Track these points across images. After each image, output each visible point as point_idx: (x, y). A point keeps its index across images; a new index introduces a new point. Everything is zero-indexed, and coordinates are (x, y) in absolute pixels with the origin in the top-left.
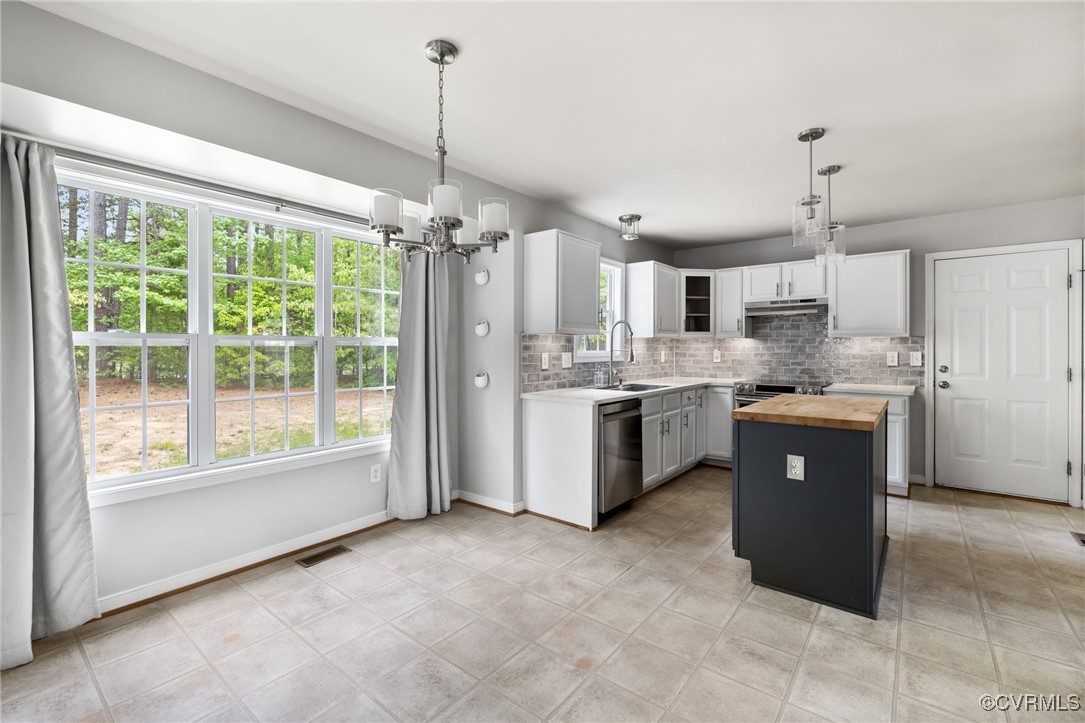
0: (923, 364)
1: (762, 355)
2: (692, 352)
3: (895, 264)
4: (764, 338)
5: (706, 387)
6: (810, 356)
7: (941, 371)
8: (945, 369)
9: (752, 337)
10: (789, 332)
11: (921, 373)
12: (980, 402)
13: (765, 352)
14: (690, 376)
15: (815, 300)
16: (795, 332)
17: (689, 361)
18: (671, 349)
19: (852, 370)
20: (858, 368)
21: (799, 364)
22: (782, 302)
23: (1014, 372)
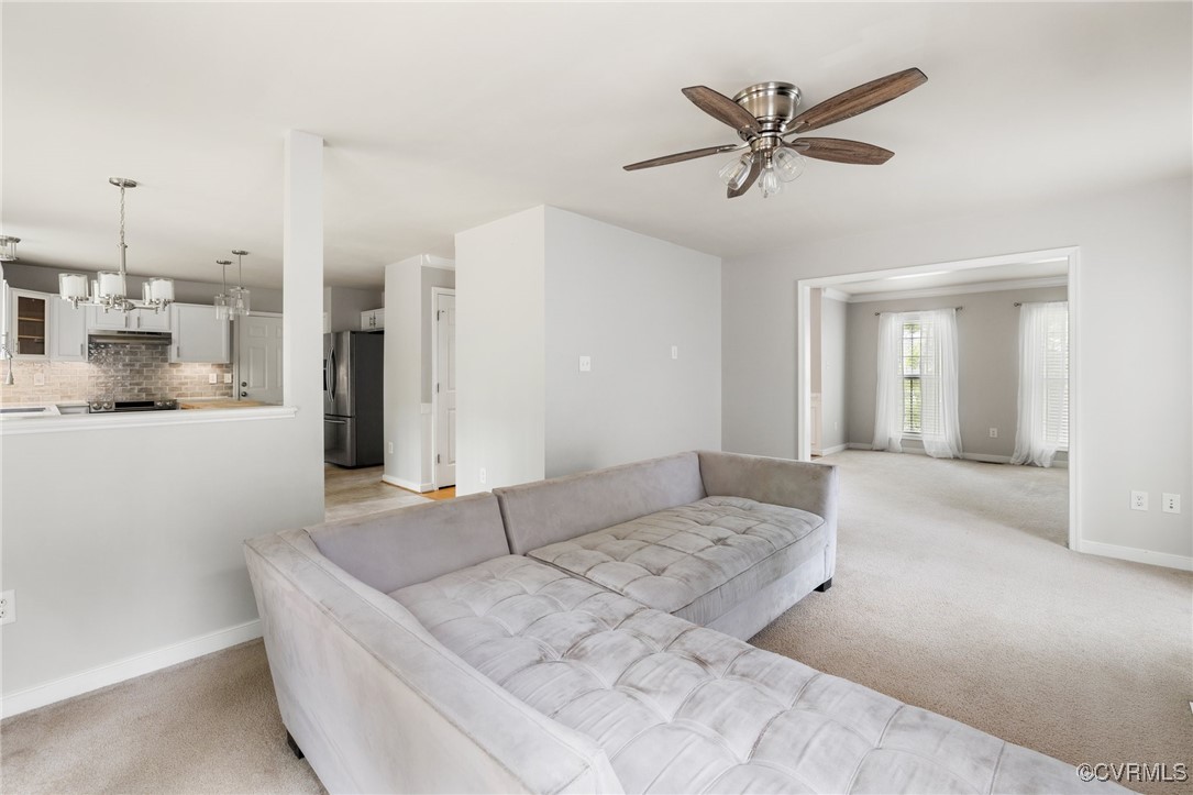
0: (232, 382)
6: (148, 378)
8: (244, 384)
10: (127, 359)
11: (231, 388)
15: (158, 333)
16: (132, 357)
19: (183, 387)
20: (189, 386)
21: (137, 384)
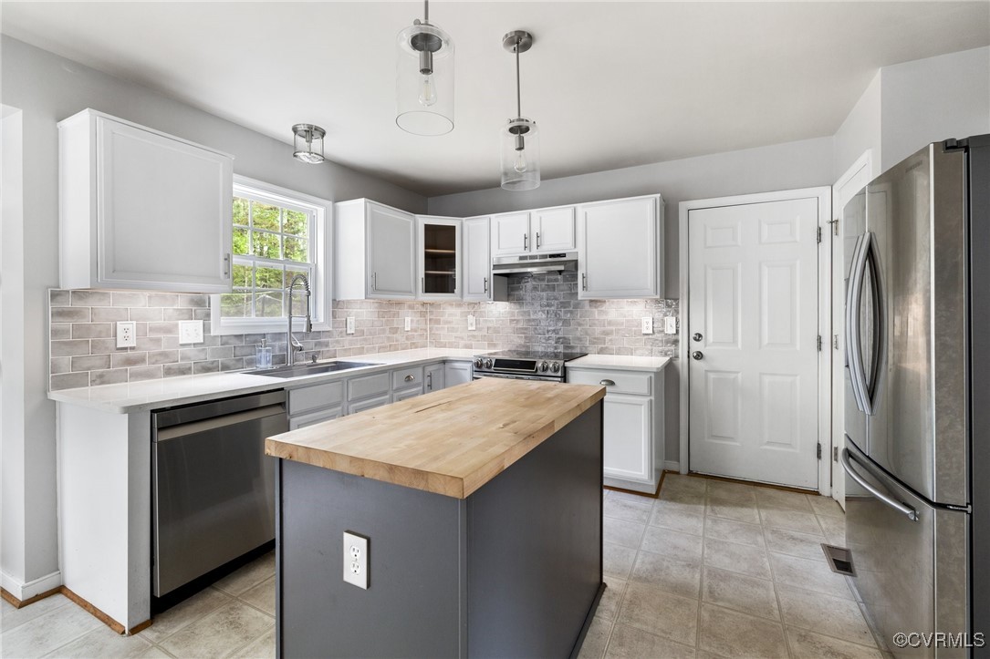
0: (677, 331)
1: (518, 321)
2: (446, 318)
3: (645, 210)
4: (519, 301)
5: (444, 362)
6: (566, 323)
7: (695, 339)
8: (699, 337)
9: (508, 301)
10: (544, 295)
11: (676, 342)
12: (732, 376)
13: (521, 318)
14: (445, 347)
15: (564, 255)
16: (550, 293)
17: (443, 328)
18: (423, 314)
19: (607, 338)
20: (613, 336)
21: (554, 332)
22: (532, 257)
23: (766, 340)
